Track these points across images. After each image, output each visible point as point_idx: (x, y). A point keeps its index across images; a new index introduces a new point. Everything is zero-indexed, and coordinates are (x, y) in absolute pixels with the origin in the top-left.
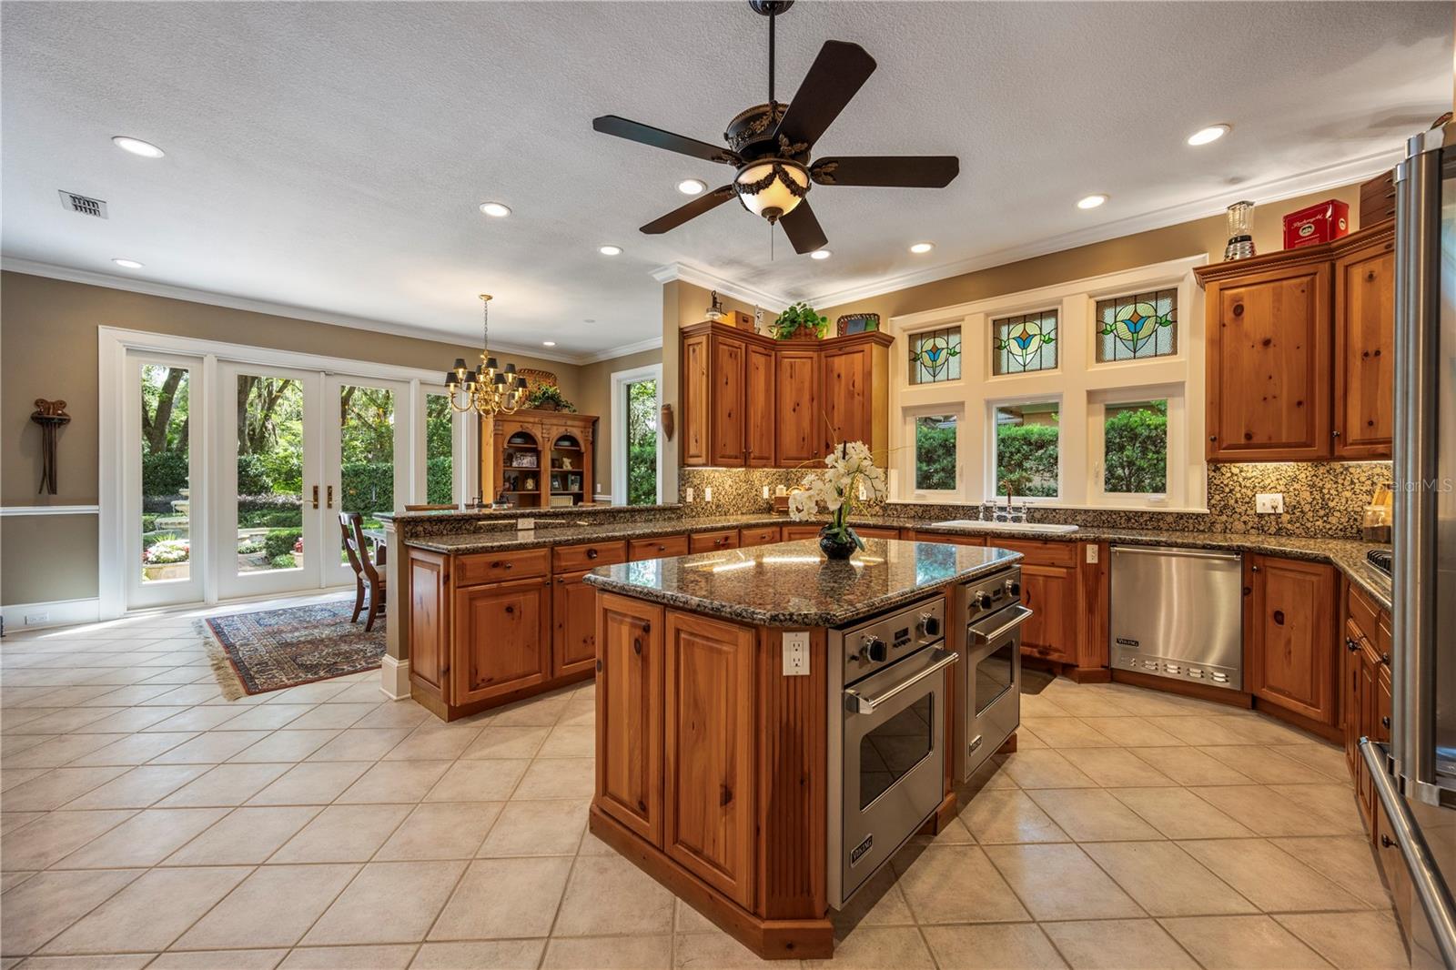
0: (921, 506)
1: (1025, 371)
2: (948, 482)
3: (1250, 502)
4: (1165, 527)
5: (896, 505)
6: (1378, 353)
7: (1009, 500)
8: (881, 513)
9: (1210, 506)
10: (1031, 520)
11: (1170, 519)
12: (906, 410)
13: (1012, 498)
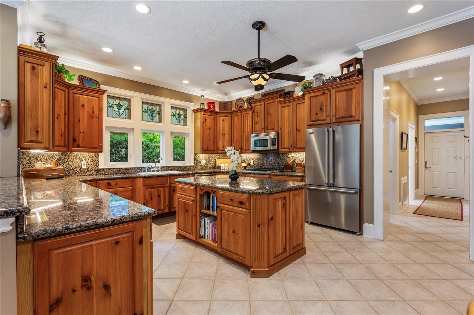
0: (116, 169)
1: (152, 122)
2: (125, 158)
3: (200, 163)
4: (187, 169)
5: (104, 169)
6: (224, 134)
7: (156, 164)
8: (95, 173)
9: (195, 164)
10: (162, 170)
11: (188, 167)
12: (107, 127)
13: (157, 164)
